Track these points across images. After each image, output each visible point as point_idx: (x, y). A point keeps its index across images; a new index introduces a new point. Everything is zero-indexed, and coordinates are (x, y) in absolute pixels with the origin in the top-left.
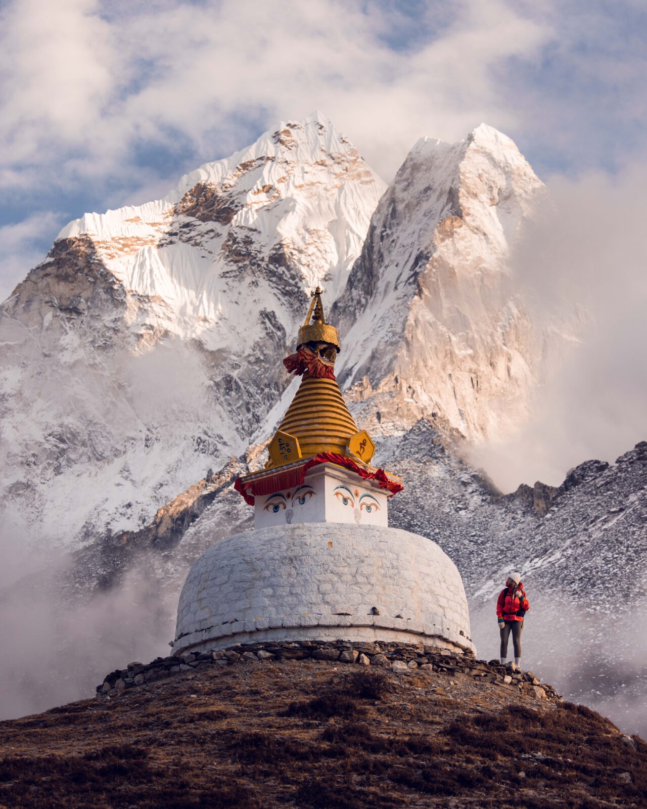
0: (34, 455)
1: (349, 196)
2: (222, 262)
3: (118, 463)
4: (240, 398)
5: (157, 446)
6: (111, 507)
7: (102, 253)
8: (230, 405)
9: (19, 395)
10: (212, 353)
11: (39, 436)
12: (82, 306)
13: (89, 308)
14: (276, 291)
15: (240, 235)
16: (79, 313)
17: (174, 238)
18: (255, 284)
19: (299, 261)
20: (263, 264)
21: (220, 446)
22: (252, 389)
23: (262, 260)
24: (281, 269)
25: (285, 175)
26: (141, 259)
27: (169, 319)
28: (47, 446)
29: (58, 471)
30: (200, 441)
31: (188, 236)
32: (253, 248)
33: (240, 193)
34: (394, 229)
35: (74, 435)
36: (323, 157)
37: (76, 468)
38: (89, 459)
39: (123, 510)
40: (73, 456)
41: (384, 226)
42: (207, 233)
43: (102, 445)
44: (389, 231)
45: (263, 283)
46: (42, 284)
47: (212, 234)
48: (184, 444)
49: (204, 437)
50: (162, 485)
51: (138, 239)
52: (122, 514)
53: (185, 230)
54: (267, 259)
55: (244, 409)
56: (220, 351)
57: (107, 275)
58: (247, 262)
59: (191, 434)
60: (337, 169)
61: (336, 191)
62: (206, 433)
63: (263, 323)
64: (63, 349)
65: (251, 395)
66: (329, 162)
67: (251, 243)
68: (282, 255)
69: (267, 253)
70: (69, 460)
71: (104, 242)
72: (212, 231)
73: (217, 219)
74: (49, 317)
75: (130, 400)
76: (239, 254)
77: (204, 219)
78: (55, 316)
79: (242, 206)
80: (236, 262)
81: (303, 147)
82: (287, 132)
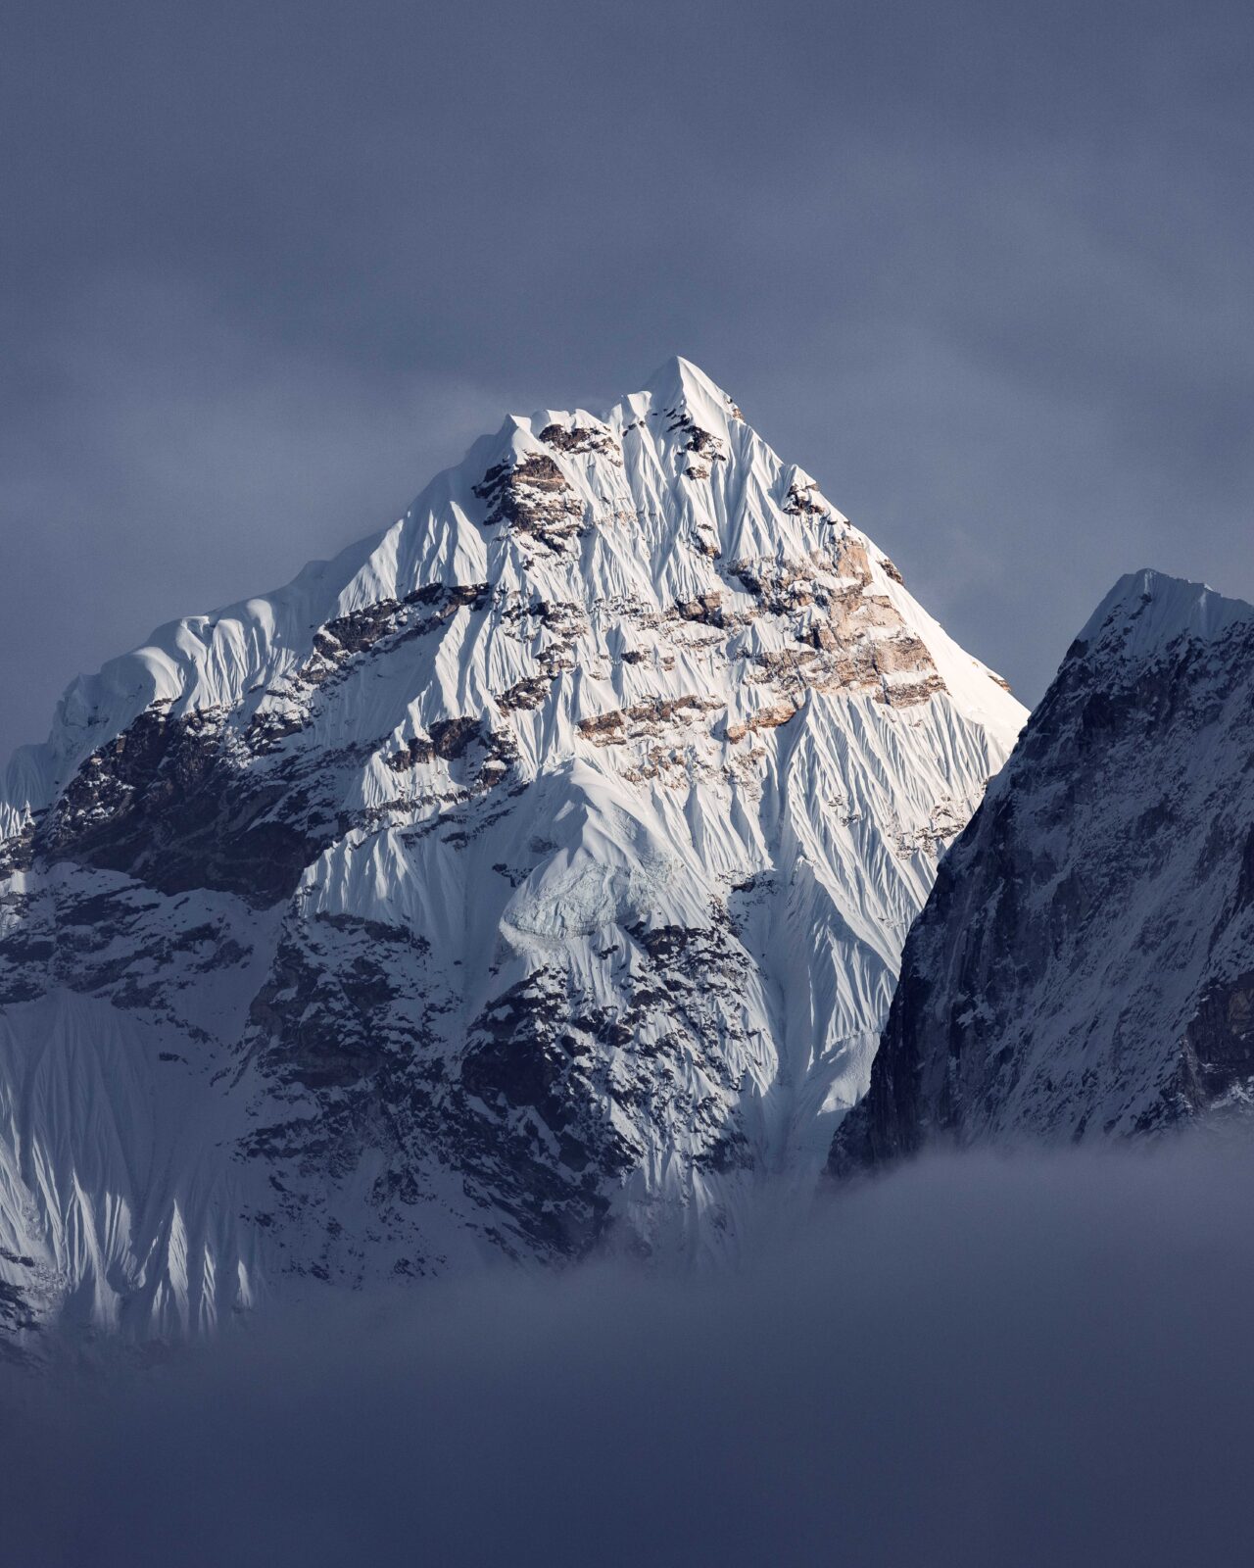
1: (827, 760)
2: (254, 1081)
14: (495, 1217)
15: (335, 957)
17: (36, 973)
19: (602, 1076)
20: (439, 1094)
23: (435, 1072)
24: (523, 1117)
25: (534, 669)
31: (98, 958)
33: (331, 758)
34: (1009, 1000)
41: (966, 983)
42: (186, 942)
44: (984, 1010)
45: (441, 1179)
47: (206, 949)
53: (82, 930)
54: (454, 1071)
58: (365, 1085)
60: (773, 636)
61: (766, 740)
66: (734, 602)
67: (386, 993)
72: (206, 932)
77: (171, 879)
79: (345, 825)
80: (314, 1081)
81: (616, 537)
82: (541, 467)
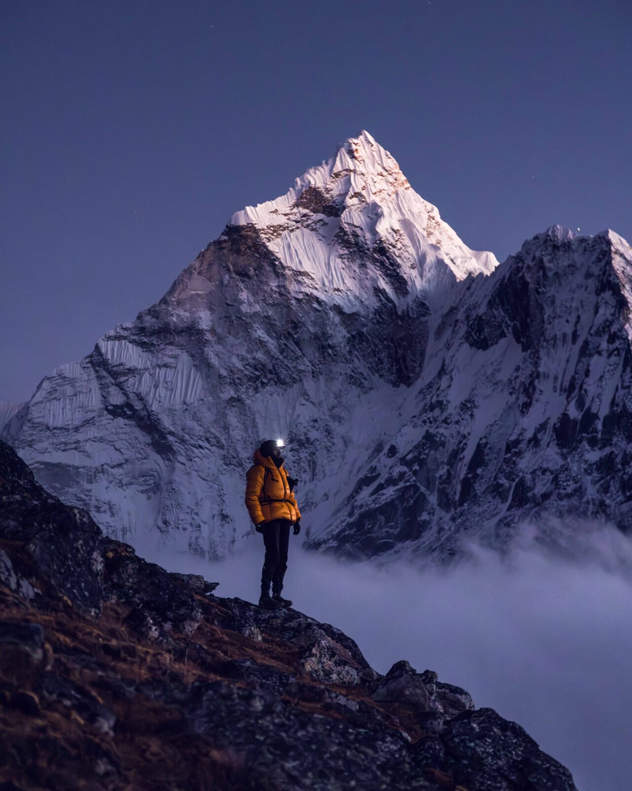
0: (238, 378)
1: (403, 201)
2: (337, 246)
3: (298, 388)
4: (369, 347)
5: (322, 378)
7: (263, 238)
8: (362, 351)
9: (213, 331)
10: (349, 315)
11: (239, 364)
12: (252, 272)
13: (257, 275)
14: (380, 272)
15: (349, 229)
17: (299, 225)
18: (364, 266)
19: (394, 253)
20: (369, 253)
21: (363, 381)
22: (377, 342)
23: (368, 249)
24: (383, 258)
25: (364, 184)
26: (286, 242)
27: (316, 288)
28: (247, 372)
29: (256, 390)
30: (351, 377)
31: (307, 223)
32: (360, 240)
33: (340, 196)
35: (264, 366)
36: (381, 170)
37: (268, 388)
38: (276, 383)
39: (312, 424)
40: (265, 381)
42: (318, 221)
43: (283, 374)
45: (371, 266)
46: (219, 253)
47: (322, 223)
48: (341, 378)
49: (353, 374)
50: (334, 407)
51: (281, 226)
52: (313, 427)
53: (304, 219)
54: (371, 250)
55: (372, 354)
56: (354, 314)
57: (269, 254)
58: (356, 249)
59: (344, 372)
60: (391, 179)
61: (394, 196)
62: (353, 371)
63: (377, 296)
64: (242, 302)
65: (376, 346)
66: (385, 173)
67: (358, 236)
68: (384, 248)
69: (372, 245)
70: (262, 383)
71: (263, 229)
72: (321, 220)
73: (323, 212)
74: (226, 277)
75: (297, 343)
76: (349, 242)
77: (315, 211)
78: (231, 277)
79: (345, 208)
80: (347, 248)
81: (367, 161)
82: (357, 150)
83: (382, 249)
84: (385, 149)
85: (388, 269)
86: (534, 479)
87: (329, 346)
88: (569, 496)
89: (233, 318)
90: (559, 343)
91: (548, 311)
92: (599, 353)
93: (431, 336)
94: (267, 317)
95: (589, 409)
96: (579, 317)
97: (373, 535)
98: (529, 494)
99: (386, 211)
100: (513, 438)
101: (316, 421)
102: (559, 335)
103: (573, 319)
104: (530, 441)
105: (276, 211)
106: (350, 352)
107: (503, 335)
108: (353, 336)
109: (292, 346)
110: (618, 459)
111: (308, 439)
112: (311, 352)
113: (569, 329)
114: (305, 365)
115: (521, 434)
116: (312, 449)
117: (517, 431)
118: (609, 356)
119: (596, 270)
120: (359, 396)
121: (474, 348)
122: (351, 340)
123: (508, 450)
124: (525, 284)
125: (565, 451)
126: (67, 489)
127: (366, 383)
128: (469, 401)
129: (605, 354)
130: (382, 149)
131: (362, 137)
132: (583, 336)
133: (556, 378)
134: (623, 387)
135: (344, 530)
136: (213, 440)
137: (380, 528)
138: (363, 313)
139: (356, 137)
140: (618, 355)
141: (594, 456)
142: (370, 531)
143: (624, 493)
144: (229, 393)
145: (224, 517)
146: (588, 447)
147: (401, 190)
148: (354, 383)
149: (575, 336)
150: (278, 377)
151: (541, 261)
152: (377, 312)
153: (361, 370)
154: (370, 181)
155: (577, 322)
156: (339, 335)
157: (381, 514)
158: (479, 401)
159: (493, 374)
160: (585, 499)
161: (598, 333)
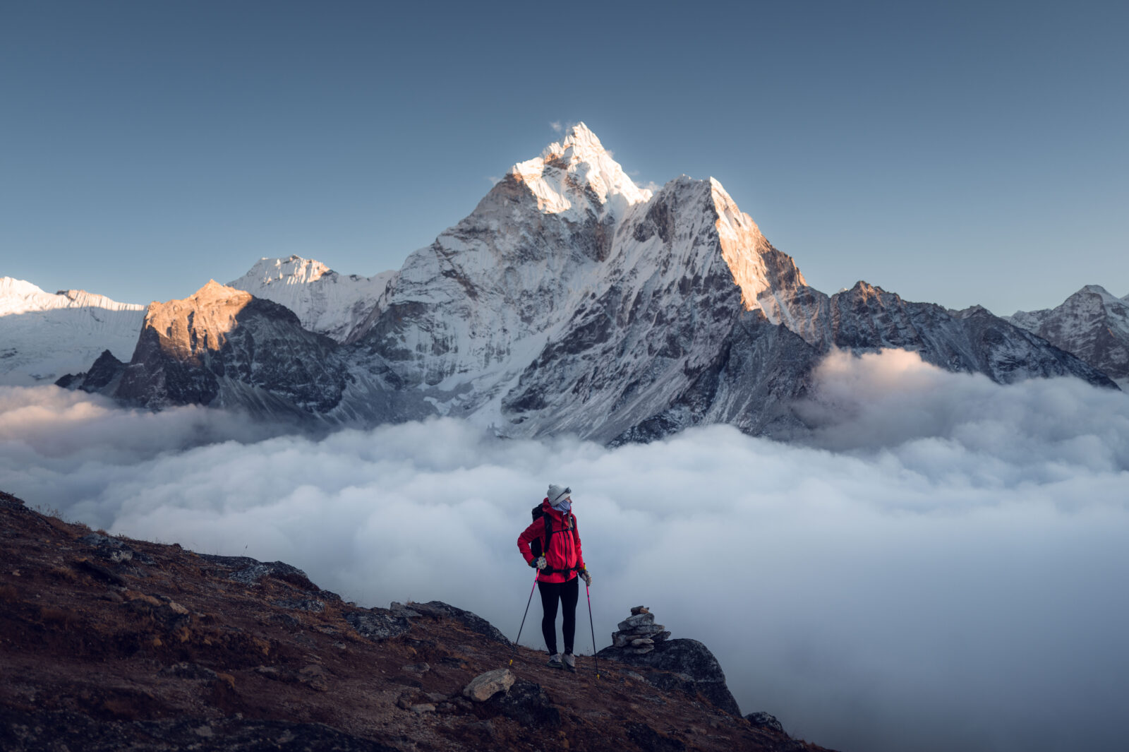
0: (513, 257)
3: (544, 263)
4: (582, 240)
5: (557, 257)
6: (547, 280)
7: (526, 181)
8: (579, 243)
9: (499, 231)
10: (572, 223)
11: (513, 249)
12: (520, 200)
13: (522, 202)
16: (519, 202)
18: (580, 196)
22: (586, 237)
26: (538, 183)
27: (554, 209)
28: (517, 254)
29: (522, 263)
30: (572, 256)
32: (578, 182)
35: (526, 250)
36: (590, 144)
37: (528, 262)
38: (532, 259)
40: (527, 258)
43: (536, 254)
46: (502, 189)
48: (567, 257)
50: (563, 273)
51: (535, 174)
52: (552, 283)
55: (584, 244)
56: (574, 222)
57: (529, 190)
59: (568, 254)
62: (574, 254)
63: (587, 213)
64: (514, 216)
65: (586, 240)
69: (584, 185)
70: (525, 260)
71: (526, 176)
73: (558, 167)
74: (506, 202)
75: (544, 238)
76: (572, 184)
78: (509, 202)
83: (589, 188)
84: (593, 132)
85: (593, 198)
86: (667, 311)
87: (561, 240)
88: (686, 319)
89: (510, 224)
90: (683, 238)
91: (677, 221)
92: (703, 244)
93: (616, 234)
94: (528, 224)
95: (697, 273)
96: (693, 225)
97: (582, 340)
98: (664, 319)
99: (592, 167)
100: (657, 289)
101: (553, 280)
102: (683, 234)
103: (690, 226)
104: (665, 291)
105: (533, 166)
106: (572, 243)
107: (653, 234)
108: (574, 235)
109: (541, 240)
110: (712, 301)
111: (549, 290)
112: (552, 244)
113: (688, 231)
114: (548, 249)
115: (661, 287)
116: (551, 295)
117: (659, 286)
118: (709, 245)
119: (703, 199)
120: (576, 267)
121: (638, 242)
122: (573, 237)
123: (654, 295)
124: (665, 207)
125: (684, 296)
126: (421, 315)
127: (581, 260)
128: (634, 269)
129: (707, 244)
130: (591, 132)
131: (580, 126)
132: (695, 234)
133: (680, 257)
134: (716, 262)
135: (567, 338)
136: (499, 290)
137: (586, 336)
138: (579, 222)
139: (576, 125)
140: (714, 245)
141: (699, 298)
142: (581, 338)
143: (714, 317)
144: (507, 264)
145: (505, 330)
146: (696, 294)
147: (601, 155)
148: (574, 260)
149: (691, 234)
150: (534, 257)
151: (674, 194)
152: (587, 222)
153: (578, 252)
154: (583, 150)
155: (693, 227)
156: (566, 234)
157: (587, 329)
158: (639, 269)
159: (647, 255)
160: (693, 322)
161: (703, 233)
